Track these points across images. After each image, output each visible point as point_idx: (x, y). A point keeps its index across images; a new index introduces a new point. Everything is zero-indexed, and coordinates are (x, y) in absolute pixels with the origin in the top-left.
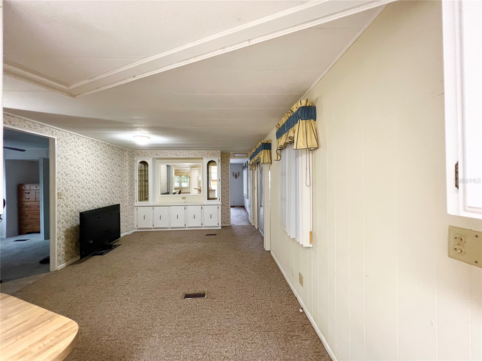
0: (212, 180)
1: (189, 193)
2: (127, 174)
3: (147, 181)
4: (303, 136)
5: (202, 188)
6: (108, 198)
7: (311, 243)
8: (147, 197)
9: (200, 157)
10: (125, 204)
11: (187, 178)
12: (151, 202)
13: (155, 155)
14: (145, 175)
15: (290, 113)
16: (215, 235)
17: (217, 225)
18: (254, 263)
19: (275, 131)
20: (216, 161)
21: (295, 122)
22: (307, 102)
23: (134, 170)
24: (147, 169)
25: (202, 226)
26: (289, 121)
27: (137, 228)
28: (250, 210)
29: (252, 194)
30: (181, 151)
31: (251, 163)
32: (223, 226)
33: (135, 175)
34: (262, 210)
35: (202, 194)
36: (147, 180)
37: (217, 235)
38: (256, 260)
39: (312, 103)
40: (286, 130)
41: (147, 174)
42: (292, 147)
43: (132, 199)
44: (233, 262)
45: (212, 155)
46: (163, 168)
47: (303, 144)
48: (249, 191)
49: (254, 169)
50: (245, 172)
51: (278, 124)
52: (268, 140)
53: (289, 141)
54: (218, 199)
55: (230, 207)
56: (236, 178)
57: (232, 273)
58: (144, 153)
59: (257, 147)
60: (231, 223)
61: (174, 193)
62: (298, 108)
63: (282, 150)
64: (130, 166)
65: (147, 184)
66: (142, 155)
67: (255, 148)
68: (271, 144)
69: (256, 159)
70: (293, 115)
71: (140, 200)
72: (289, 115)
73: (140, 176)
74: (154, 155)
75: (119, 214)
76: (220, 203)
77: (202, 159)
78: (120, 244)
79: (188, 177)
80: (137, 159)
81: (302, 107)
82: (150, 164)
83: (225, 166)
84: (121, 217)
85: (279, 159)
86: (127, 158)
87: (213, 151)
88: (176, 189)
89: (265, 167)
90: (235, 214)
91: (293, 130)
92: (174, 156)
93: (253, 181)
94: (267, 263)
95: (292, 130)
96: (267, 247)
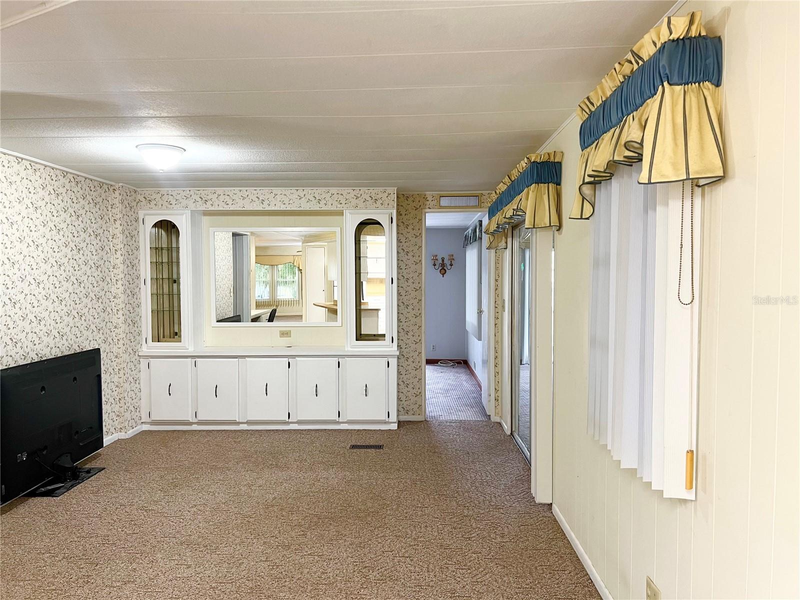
0: (370, 281)
1: (300, 317)
2: (118, 259)
3: (175, 281)
4: (675, 139)
5: (339, 303)
6: (67, 330)
7: (691, 488)
8: (176, 330)
9: (333, 208)
10: (115, 350)
11: (294, 273)
12: (187, 344)
13: (200, 202)
14: (170, 263)
15: (631, 62)
16: (380, 447)
17: (384, 417)
18: (499, 539)
19: (576, 121)
20: (384, 220)
21: (648, 93)
22: (691, 22)
23: (137, 249)
24: (174, 245)
25: (341, 420)
26: (625, 89)
27: (149, 420)
28: (486, 375)
29: (493, 325)
30: (276, 190)
31: (493, 227)
32: (404, 422)
33: (142, 263)
34: (524, 374)
35: (339, 323)
36: (175, 277)
37: (386, 450)
38: (506, 529)
39: (708, 26)
40: (614, 118)
41: (174, 260)
42: (634, 175)
43: (135, 334)
44: (436, 534)
45: (371, 202)
46: (222, 242)
47: (674, 165)
48: (485, 316)
49: (503, 244)
50: (471, 256)
51: (588, 98)
52: (551, 151)
53: (625, 157)
54: (388, 338)
55: (424, 362)
56: (443, 274)
57: (431, 566)
58: (165, 198)
59: (515, 174)
60: (427, 412)
61: (256, 319)
62: (659, 45)
63: (597, 186)
64: (127, 237)
65: (175, 291)
66: (161, 202)
67: (507, 179)
68: (560, 163)
69: (509, 213)
70: (642, 69)
71: (158, 338)
72: (627, 69)
73: (157, 265)
74: (195, 201)
75: (99, 377)
76: (394, 349)
77: (341, 213)
78: (102, 466)
79: (297, 269)
80: (145, 215)
81: (673, 41)
82: (184, 231)
83: (409, 235)
84: (104, 386)
85: (587, 214)
86: (117, 212)
87: (373, 191)
88: (259, 305)
89: (541, 240)
90: (441, 386)
91: (640, 120)
92: (257, 207)
93: (499, 283)
94: (541, 540)
95: (636, 120)
96: (541, 493)
